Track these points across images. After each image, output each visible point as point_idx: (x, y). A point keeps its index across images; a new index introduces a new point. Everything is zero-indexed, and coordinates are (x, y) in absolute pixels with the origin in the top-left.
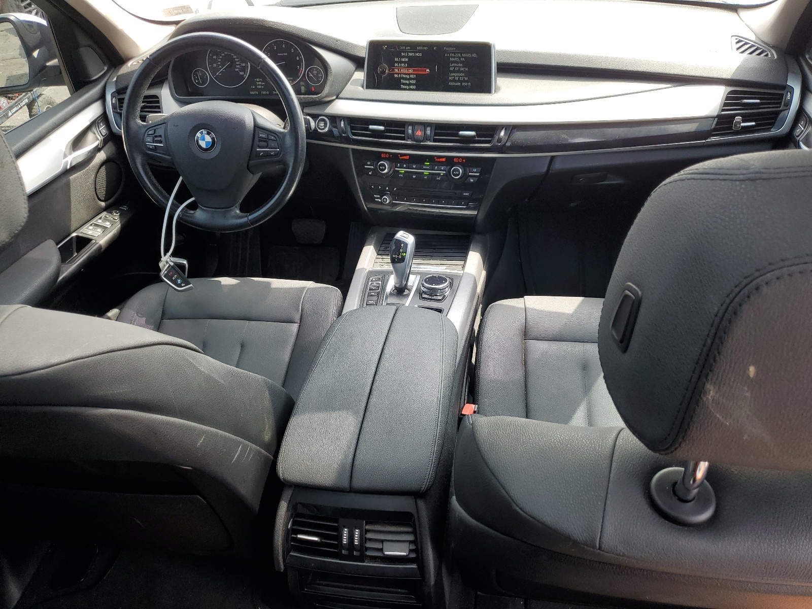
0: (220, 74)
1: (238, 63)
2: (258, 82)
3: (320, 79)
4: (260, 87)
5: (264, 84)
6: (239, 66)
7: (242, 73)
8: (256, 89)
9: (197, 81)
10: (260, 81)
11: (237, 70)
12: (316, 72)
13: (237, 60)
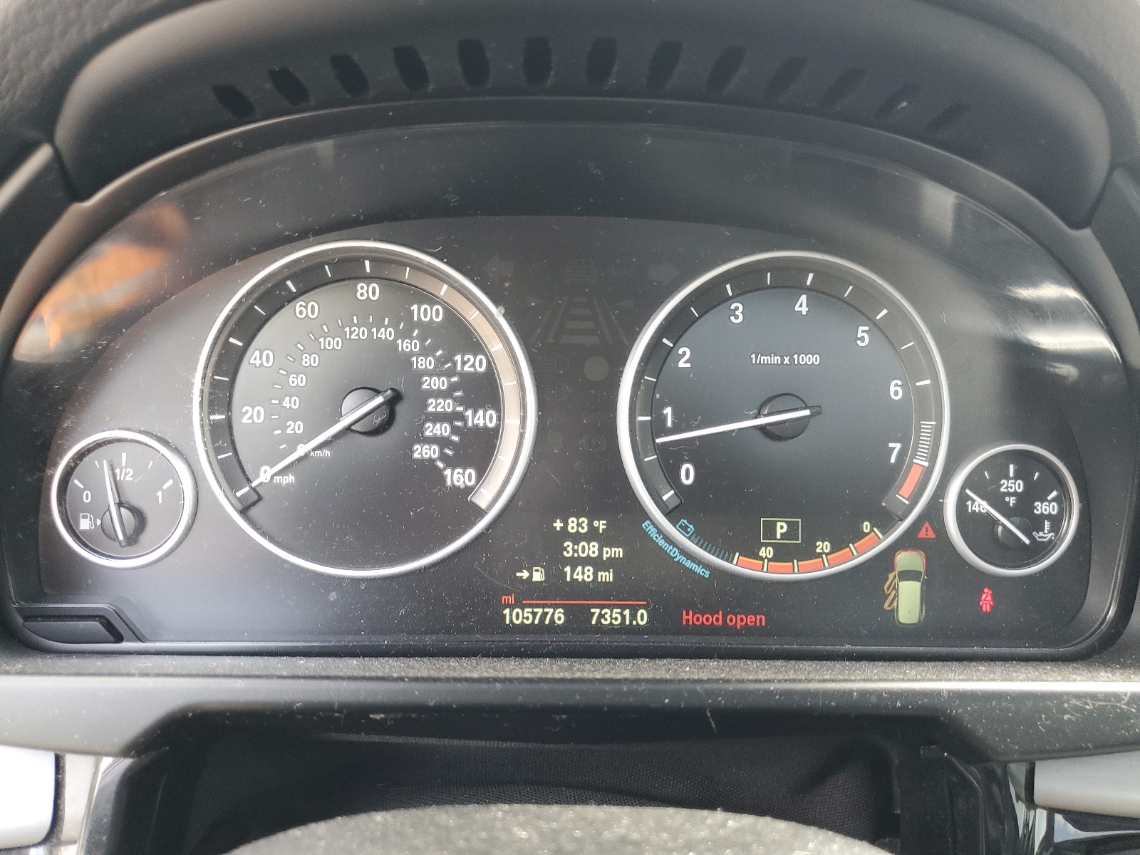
0: (289, 479)
1: (434, 406)
2: (577, 538)
3: (1046, 535)
4: (585, 574)
5: (618, 552)
6: (442, 430)
7: (458, 477)
8: (555, 590)
9: (85, 524)
10: (592, 535)
11: (423, 452)
12: (1019, 486)
13: (439, 383)
